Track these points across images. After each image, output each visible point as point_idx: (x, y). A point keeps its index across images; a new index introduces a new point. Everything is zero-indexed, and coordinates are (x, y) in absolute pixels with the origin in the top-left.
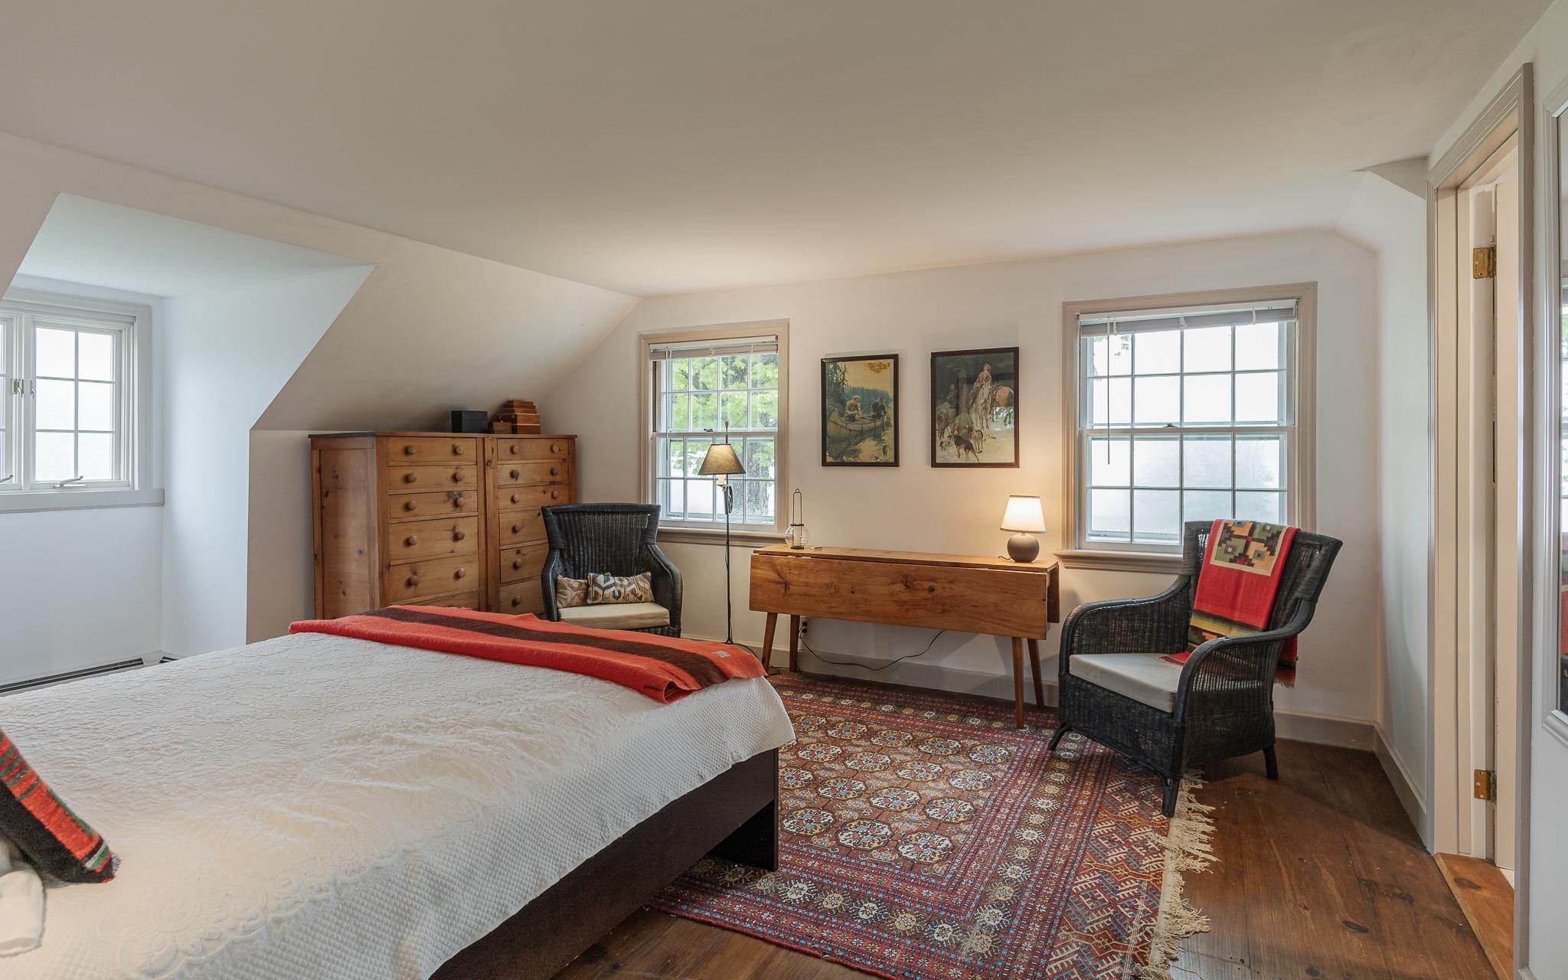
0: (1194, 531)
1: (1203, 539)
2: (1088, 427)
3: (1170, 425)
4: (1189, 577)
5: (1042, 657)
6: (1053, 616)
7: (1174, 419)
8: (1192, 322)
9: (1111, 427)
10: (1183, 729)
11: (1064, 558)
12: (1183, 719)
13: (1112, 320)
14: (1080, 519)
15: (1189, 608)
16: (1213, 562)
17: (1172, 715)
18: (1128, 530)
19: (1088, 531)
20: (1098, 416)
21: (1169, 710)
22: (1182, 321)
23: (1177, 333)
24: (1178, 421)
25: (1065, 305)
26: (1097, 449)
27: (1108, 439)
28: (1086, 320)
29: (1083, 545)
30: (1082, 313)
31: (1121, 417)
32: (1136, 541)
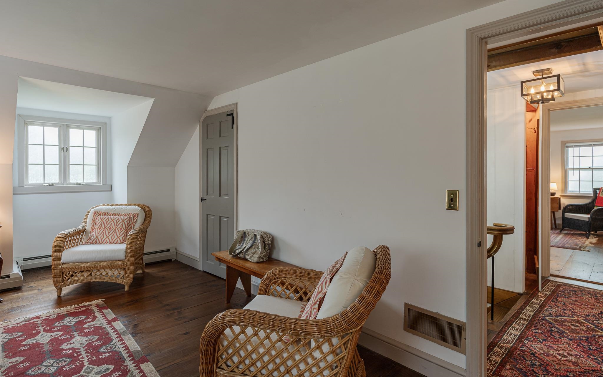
0: (595, 190)
1: (598, 191)
2: (568, 168)
3: (590, 167)
4: (594, 199)
5: (556, 217)
6: (560, 208)
7: (591, 166)
8: (595, 145)
9: (574, 168)
10: (591, 223)
11: (562, 196)
12: (591, 221)
13: (574, 145)
14: (566, 189)
15: (594, 205)
16: (600, 196)
17: (588, 221)
18: (579, 190)
19: (568, 191)
20: (570, 165)
21: (588, 220)
22: (593, 145)
23: (592, 147)
24: (592, 166)
25: (562, 142)
26: (570, 173)
27: (574, 170)
28: (567, 145)
29: (567, 193)
30: (567, 143)
31: (577, 166)
32: (581, 192)
